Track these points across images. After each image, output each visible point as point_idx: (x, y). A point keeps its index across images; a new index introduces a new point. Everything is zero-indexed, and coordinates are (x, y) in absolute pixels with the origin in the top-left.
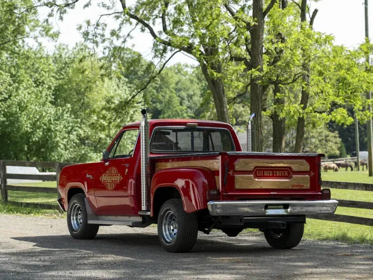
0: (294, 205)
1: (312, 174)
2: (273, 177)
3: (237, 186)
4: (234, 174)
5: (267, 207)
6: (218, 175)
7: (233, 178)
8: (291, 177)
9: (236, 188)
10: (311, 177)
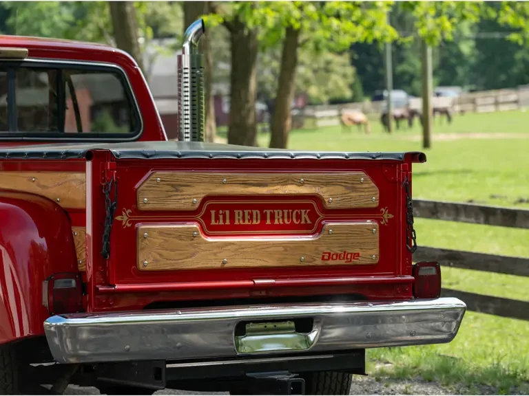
0: (330, 321)
1: (387, 216)
2: (263, 228)
3: (146, 261)
4: (134, 223)
5: (242, 327)
6: (84, 224)
7: (132, 235)
8: (320, 229)
9: (141, 267)
10: (381, 227)
